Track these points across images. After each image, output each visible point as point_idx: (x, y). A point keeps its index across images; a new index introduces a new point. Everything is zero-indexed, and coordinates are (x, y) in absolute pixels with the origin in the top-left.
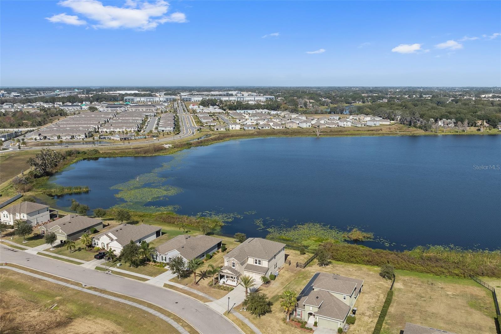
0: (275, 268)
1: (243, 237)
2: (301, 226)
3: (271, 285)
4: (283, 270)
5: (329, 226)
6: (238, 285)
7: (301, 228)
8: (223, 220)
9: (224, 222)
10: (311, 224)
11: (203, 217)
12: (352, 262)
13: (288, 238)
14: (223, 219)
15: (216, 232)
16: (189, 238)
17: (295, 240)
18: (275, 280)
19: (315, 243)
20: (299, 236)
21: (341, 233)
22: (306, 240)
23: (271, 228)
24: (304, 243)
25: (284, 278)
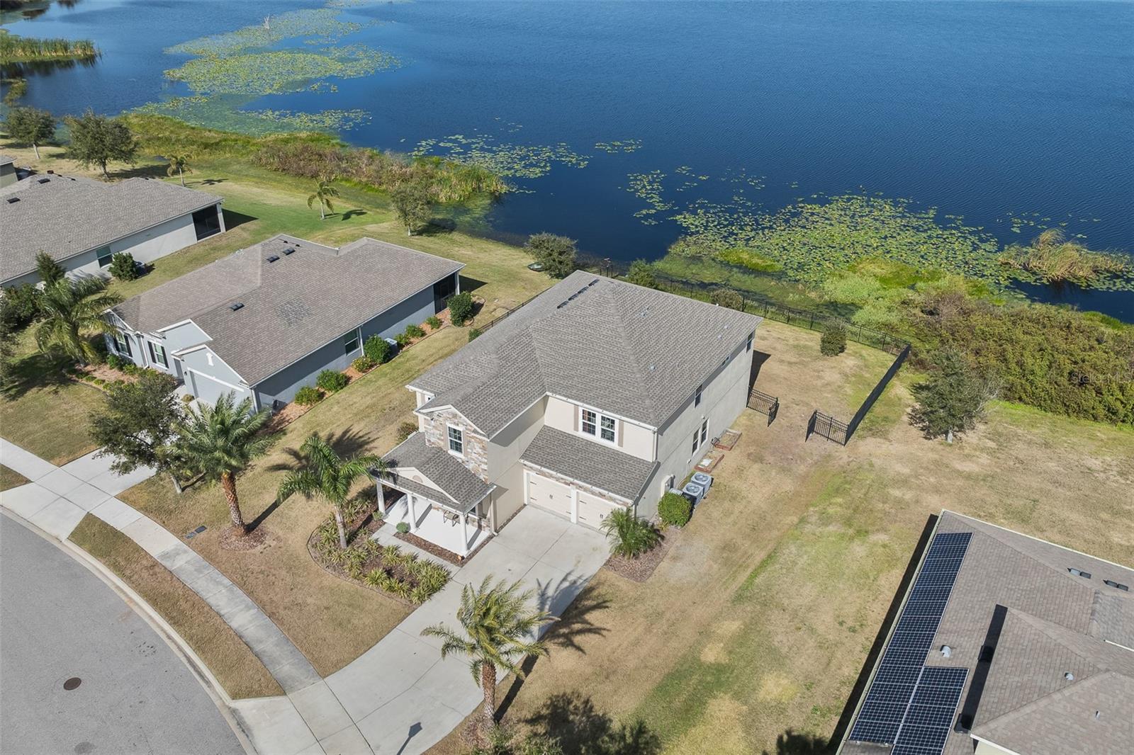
0: (695, 447)
1: (561, 254)
2: (817, 208)
3: (664, 565)
4: (736, 452)
5: (932, 213)
6: (476, 551)
7: (815, 218)
8: (507, 172)
9: (507, 180)
10: (856, 204)
11: (435, 158)
12: (1082, 412)
13: (760, 261)
14: (509, 169)
15: (467, 218)
16: (284, 259)
17: (791, 273)
18: (690, 525)
19: (882, 292)
20: (809, 251)
21: (988, 246)
22: (841, 276)
23: (694, 213)
24: (832, 287)
25: (738, 507)
